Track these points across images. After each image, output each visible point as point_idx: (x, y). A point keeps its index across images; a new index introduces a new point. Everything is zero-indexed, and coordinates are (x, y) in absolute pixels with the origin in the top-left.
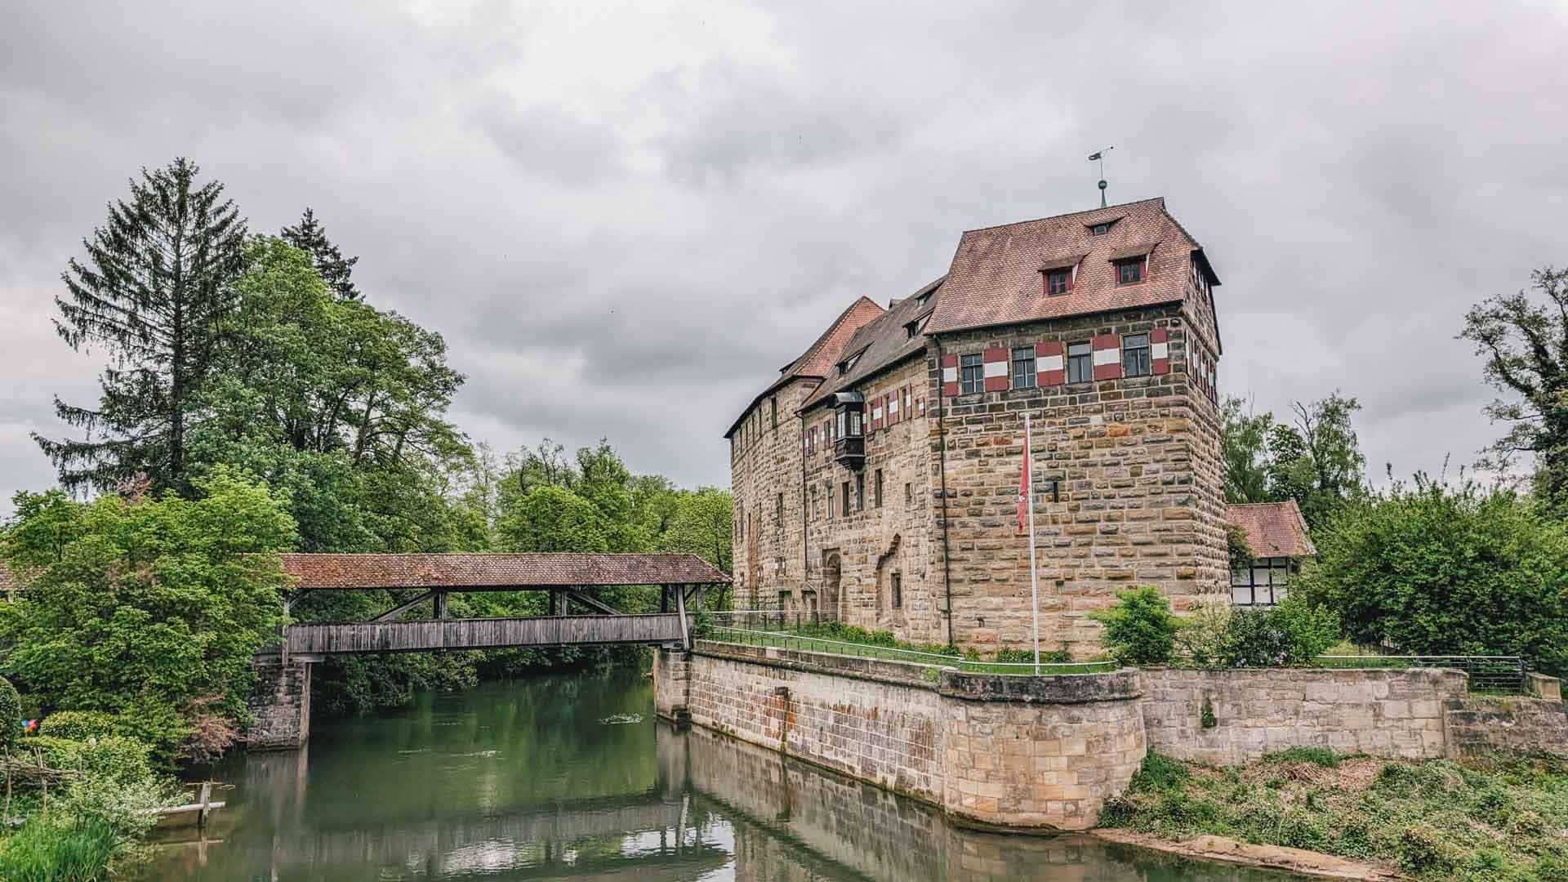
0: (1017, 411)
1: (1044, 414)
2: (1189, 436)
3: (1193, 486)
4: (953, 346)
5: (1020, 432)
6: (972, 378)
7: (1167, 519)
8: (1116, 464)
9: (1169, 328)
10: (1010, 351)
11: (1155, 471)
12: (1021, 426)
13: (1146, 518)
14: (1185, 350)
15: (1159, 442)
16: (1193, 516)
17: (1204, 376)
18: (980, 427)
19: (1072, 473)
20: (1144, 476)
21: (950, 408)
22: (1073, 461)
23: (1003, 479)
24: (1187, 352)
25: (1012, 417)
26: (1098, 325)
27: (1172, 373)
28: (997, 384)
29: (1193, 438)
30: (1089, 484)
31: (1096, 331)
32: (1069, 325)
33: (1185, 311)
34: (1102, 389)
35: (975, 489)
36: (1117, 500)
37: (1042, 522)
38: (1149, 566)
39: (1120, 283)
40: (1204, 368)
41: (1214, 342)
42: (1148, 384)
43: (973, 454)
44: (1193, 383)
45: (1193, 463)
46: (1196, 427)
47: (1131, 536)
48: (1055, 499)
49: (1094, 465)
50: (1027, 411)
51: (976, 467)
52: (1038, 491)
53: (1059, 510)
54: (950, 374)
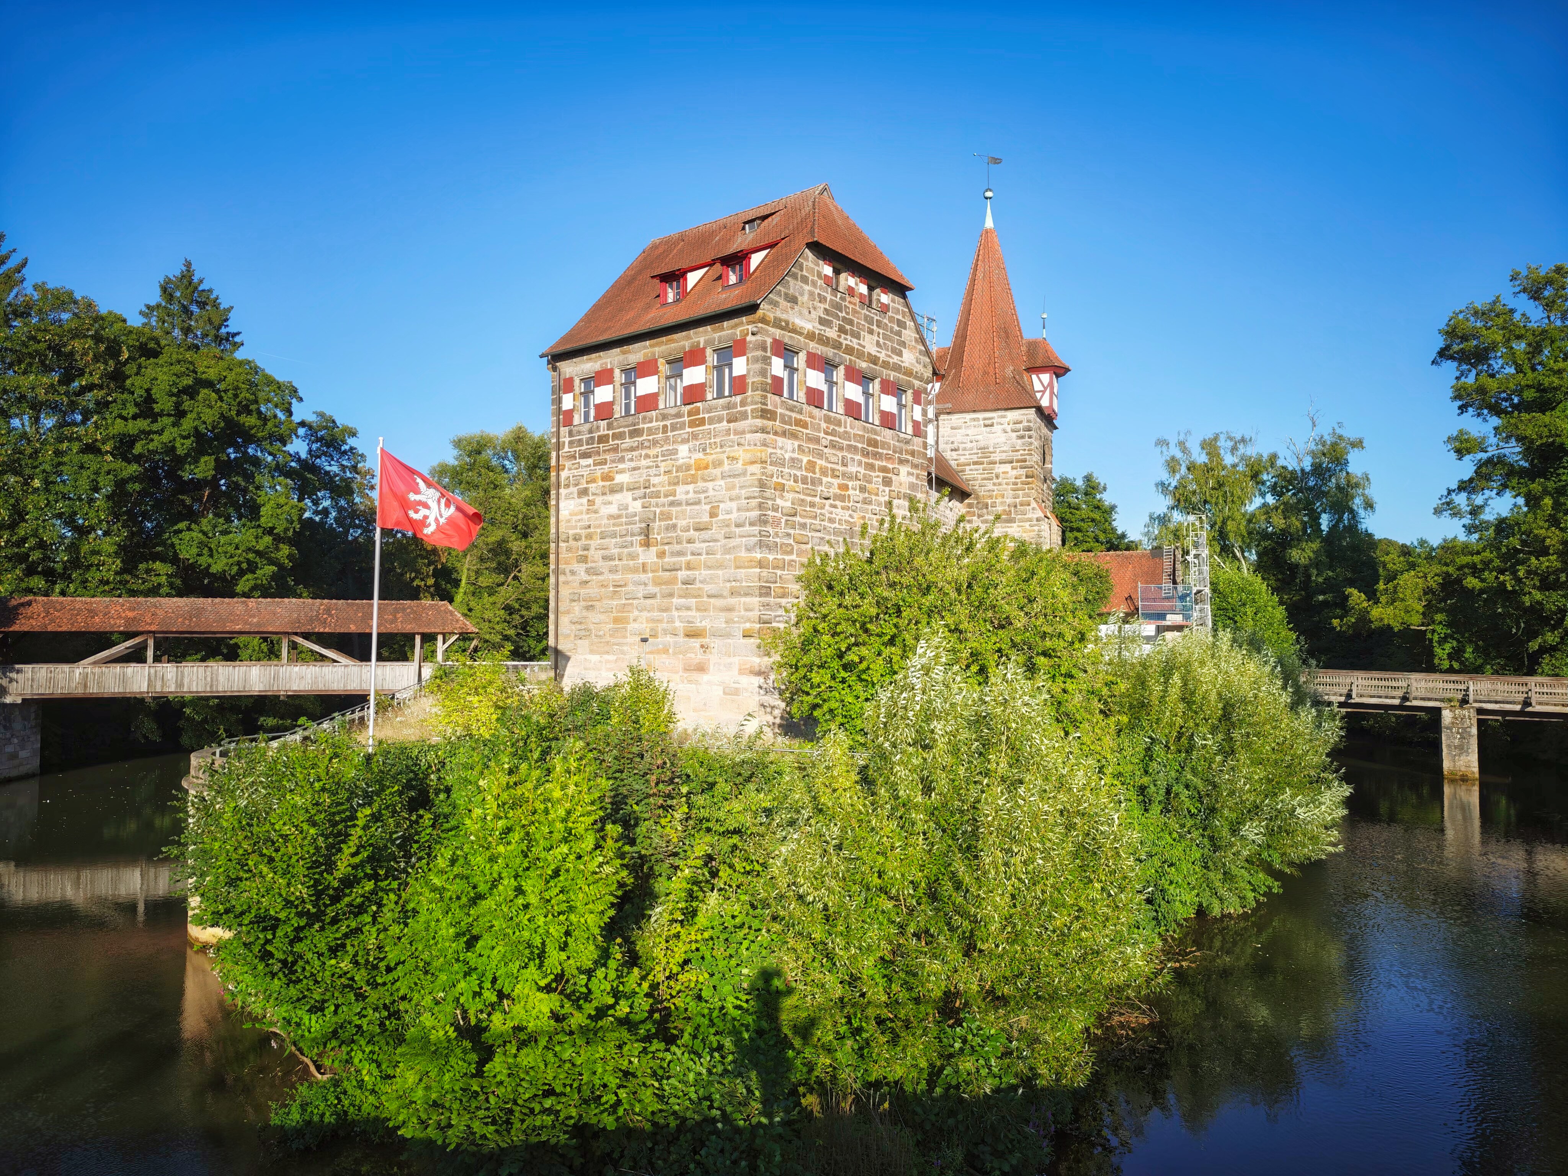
0: (619, 442)
1: (641, 446)
2: (771, 469)
3: (770, 529)
4: (570, 368)
5: (621, 466)
6: (587, 405)
7: (737, 567)
8: (698, 503)
9: (750, 338)
10: (617, 372)
11: (730, 511)
12: (622, 460)
13: (720, 566)
14: (770, 364)
15: (734, 476)
16: (761, 564)
17: (860, 399)
18: (590, 461)
19: (662, 513)
20: (721, 517)
21: (567, 440)
22: (662, 500)
23: (605, 521)
24: (777, 366)
25: (615, 449)
26: (688, 338)
27: (749, 393)
28: (604, 411)
29: (793, 472)
30: (674, 526)
31: (687, 345)
32: (664, 339)
33: (771, 316)
34: (690, 414)
35: (583, 532)
36: (697, 545)
37: (635, 570)
38: (720, 623)
39: (724, 288)
40: (860, 388)
41: (909, 358)
42: (728, 407)
43: (584, 492)
44: (805, 406)
45: (779, 501)
46: (805, 460)
47: (707, 588)
48: (647, 544)
49: (679, 504)
50: (628, 442)
51: (585, 508)
52: (633, 535)
53: (649, 556)
54: (568, 401)
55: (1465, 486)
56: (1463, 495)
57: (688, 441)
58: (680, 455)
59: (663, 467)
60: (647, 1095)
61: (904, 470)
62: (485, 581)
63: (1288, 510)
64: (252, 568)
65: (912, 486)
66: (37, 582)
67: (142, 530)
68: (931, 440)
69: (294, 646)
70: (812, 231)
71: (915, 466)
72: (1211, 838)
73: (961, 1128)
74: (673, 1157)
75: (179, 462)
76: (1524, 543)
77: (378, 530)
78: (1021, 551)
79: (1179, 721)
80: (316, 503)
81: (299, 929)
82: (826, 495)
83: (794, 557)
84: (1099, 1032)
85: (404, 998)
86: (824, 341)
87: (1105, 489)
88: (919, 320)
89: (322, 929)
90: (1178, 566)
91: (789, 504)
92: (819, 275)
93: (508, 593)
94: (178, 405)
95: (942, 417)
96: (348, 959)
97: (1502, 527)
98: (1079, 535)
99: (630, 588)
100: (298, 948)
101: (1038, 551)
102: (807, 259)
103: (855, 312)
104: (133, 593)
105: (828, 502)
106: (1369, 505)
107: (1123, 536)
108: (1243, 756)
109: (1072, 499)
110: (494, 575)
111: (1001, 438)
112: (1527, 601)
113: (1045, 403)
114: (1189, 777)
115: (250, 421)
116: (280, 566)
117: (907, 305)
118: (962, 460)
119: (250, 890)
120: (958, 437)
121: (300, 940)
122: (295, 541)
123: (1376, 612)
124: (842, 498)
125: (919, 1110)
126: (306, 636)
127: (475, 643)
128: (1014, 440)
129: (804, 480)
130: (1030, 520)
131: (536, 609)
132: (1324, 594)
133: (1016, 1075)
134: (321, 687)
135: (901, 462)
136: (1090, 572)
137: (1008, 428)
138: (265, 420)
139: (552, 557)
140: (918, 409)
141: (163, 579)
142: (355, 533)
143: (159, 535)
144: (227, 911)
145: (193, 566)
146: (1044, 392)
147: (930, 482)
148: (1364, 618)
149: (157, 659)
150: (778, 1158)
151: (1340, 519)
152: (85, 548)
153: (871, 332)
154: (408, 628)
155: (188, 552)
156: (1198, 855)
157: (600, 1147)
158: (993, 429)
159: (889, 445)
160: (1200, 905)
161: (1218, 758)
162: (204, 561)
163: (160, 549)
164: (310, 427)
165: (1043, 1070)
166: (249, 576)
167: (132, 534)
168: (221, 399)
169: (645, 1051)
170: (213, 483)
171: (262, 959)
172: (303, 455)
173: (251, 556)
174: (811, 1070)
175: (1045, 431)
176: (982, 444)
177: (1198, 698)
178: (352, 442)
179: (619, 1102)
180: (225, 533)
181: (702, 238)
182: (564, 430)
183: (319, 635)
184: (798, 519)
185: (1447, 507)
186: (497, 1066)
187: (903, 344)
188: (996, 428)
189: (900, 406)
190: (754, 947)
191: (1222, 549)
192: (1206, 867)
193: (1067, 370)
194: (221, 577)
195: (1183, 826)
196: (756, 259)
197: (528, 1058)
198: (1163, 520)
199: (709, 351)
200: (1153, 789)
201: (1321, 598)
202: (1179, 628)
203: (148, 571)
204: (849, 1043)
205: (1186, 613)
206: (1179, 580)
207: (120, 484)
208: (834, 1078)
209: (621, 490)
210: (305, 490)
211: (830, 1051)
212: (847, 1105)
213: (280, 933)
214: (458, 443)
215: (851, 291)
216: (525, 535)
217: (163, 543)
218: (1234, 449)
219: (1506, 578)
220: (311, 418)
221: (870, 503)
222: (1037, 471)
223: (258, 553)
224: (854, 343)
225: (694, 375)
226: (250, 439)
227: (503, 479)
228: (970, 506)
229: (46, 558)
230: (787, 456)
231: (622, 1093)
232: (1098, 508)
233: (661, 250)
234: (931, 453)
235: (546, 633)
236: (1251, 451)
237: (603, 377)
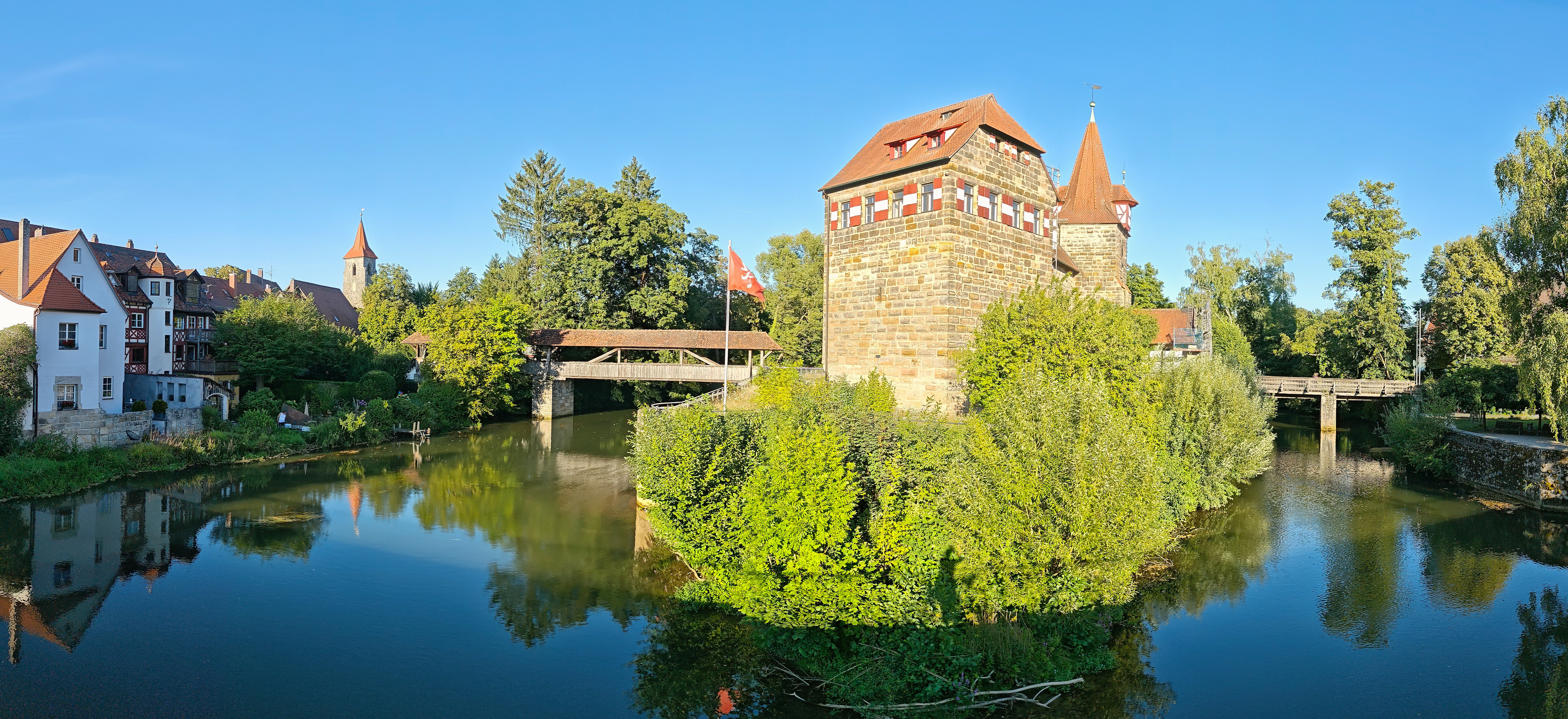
0: (864, 239)
1: (877, 241)
2: (955, 254)
3: (954, 290)
4: (835, 197)
5: (865, 253)
6: (845, 218)
7: (935, 314)
8: (911, 274)
9: (944, 177)
10: (863, 199)
11: (931, 279)
12: (866, 249)
13: (924, 313)
14: (956, 193)
15: (934, 258)
16: (949, 312)
17: (1012, 214)
18: (847, 250)
19: (889, 281)
20: (925, 283)
21: (834, 238)
22: (890, 273)
23: (856, 286)
24: (960, 194)
25: (862, 243)
26: (907, 178)
27: (943, 209)
28: (856, 221)
29: (969, 256)
30: (897, 289)
31: (906, 182)
32: (892, 179)
33: (957, 165)
34: (907, 222)
35: (843, 293)
36: (911, 300)
37: (872, 315)
38: (923, 346)
39: (929, 149)
40: (1012, 208)
41: (1042, 192)
42: (930, 217)
43: (843, 269)
44: (977, 217)
45: (960, 274)
46: (977, 249)
47: (916, 326)
48: (880, 299)
49: (900, 275)
50: (870, 239)
51: (844, 278)
52: (872, 294)
53: (881, 306)
54: (834, 216)
55: (1336, 284)
56: (1335, 288)
57: (906, 237)
58: (901, 246)
59: (890, 253)
60: (875, 609)
61: (1038, 257)
62: (787, 321)
63: (1253, 290)
64: (665, 314)
65: (1043, 266)
66: (571, 322)
67: (615, 296)
68: (1055, 239)
69: (686, 355)
70: (983, 119)
71: (1045, 255)
72: (1206, 468)
73: (1060, 627)
74: (890, 640)
75: (631, 259)
76: (1360, 314)
77: (728, 292)
78: (1107, 307)
79: (1191, 404)
80: (696, 278)
81: (688, 506)
82: (990, 270)
83: (969, 308)
84: (1141, 575)
85: (741, 546)
86: (989, 180)
87: (1157, 272)
88: (1049, 170)
89: (700, 507)
90: (1195, 318)
91: (966, 275)
92: (987, 142)
93: (800, 328)
94: (630, 229)
95: (1062, 226)
96: (712, 524)
97: (1351, 306)
98: (1142, 298)
99: (870, 325)
100: (688, 515)
101: (1117, 306)
102: (979, 134)
103: (1009, 164)
104: (611, 327)
105: (991, 275)
106: (1294, 291)
107: (1167, 300)
108: (1224, 423)
109: (1138, 277)
110: (793, 317)
111: (1098, 240)
112: (1359, 342)
113: (1123, 221)
114: (1196, 435)
115: (663, 235)
116: (679, 313)
117: (1041, 161)
118: (1074, 252)
119: (664, 484)
120: (1072, 238)
121: (689, 511)
122: (687, 298)
123: (1294, 347)
124: (1000, 273)
125: (1035, 619)
126: (692, 350)
127: (781, 355)
128: (1105, 242)
129: (976, 261)
130: (1113, 289)
131: (816, 337)
132: (1270, 335)
133: (1092, 600)
134: (699, 378)
135: (1036, 252)
136: (1146, 320)
137: (1101, 235)
138: (671, 234)
139: (825, 307)
140: (1047, 221)
141: (624, 320)
142: (717, 293)
143: (622, 297)
144: (654, 493)
145: (637, 313)
146: (1122, 215)
147: (1054, 264)
148: (1288, 350)
149: (622, 361)
150: (952, 643)
151: (1280, 296)
152: (590, 305)
153: (1019, 176)
154: (745, 347)
155: (635, 306)
156: (1199, 478)
157: (848, 632)
158: (1093, 235)
159: (1028, 241)
160: (1199, 504)
161: (1212, 424)
162: (643, 310)
163: (622, 304)
164: (694, 237)
165: (1107, 595)
166: (664, 318)
167: (611, 297)
168: (650, 225)
169: (874, 587)
170: (647, 269)
171: (671, 519)
172: (690, 252)
173: (665, 307)
174: (972, 601)
175: (1123, 237)
176: (1085, 243)
177: (1201, 391)
178: (715, 243)
179: (859, 612)
180: (652, 295)
181: (917, 122)
182: (832, 233)
183: (699, 349)
184: (972, 284)
185: (1328, 294)
186: (790, 587)
187: (1039, 183)
188: (1094, 234)
189: (1036, 219)
190: (940, 535)
191: (1219, 310)
192: (1203, 484)
193: (1137, 204)
194: (650, 319)
195: (1191, 462)
196: (948, 134)
197: (808, 585)
198: (1188, 291)
199: (919, 186)
200: (1175, 443)
201: (1268, 338)
202: (1195, 353)
203: (618, 316)
204: (995, 587)
205: (1198, 344)
206: (1195, 326)
207: (605, 272)
208: (986, 605)
209: (865, 267)
210: (691, 271)
211: (983, 591)
212: (993, 618)
213: (679, 506)
214: (771, 242)
215: (1007, 152)
216: (810, 294)
217: (624, 302)
218: (1228, 255)
219: (1352, 331)
220: (694, 232)
221: (1017, 276)
222: (1118, 260)
223: (668, 305)
224: (1008, 182)
225: (910, 199)
226: (664, 245)
227: (797, 262)
228: (1078, 279)
229: (575, 310)
230: (966, 247)
231: (861, 608)
232: (1153, 283)
233: (890, 130)
234: (1055, 247)
235: (821, 351)
236: (1237, 256)
237: (855, 201)
